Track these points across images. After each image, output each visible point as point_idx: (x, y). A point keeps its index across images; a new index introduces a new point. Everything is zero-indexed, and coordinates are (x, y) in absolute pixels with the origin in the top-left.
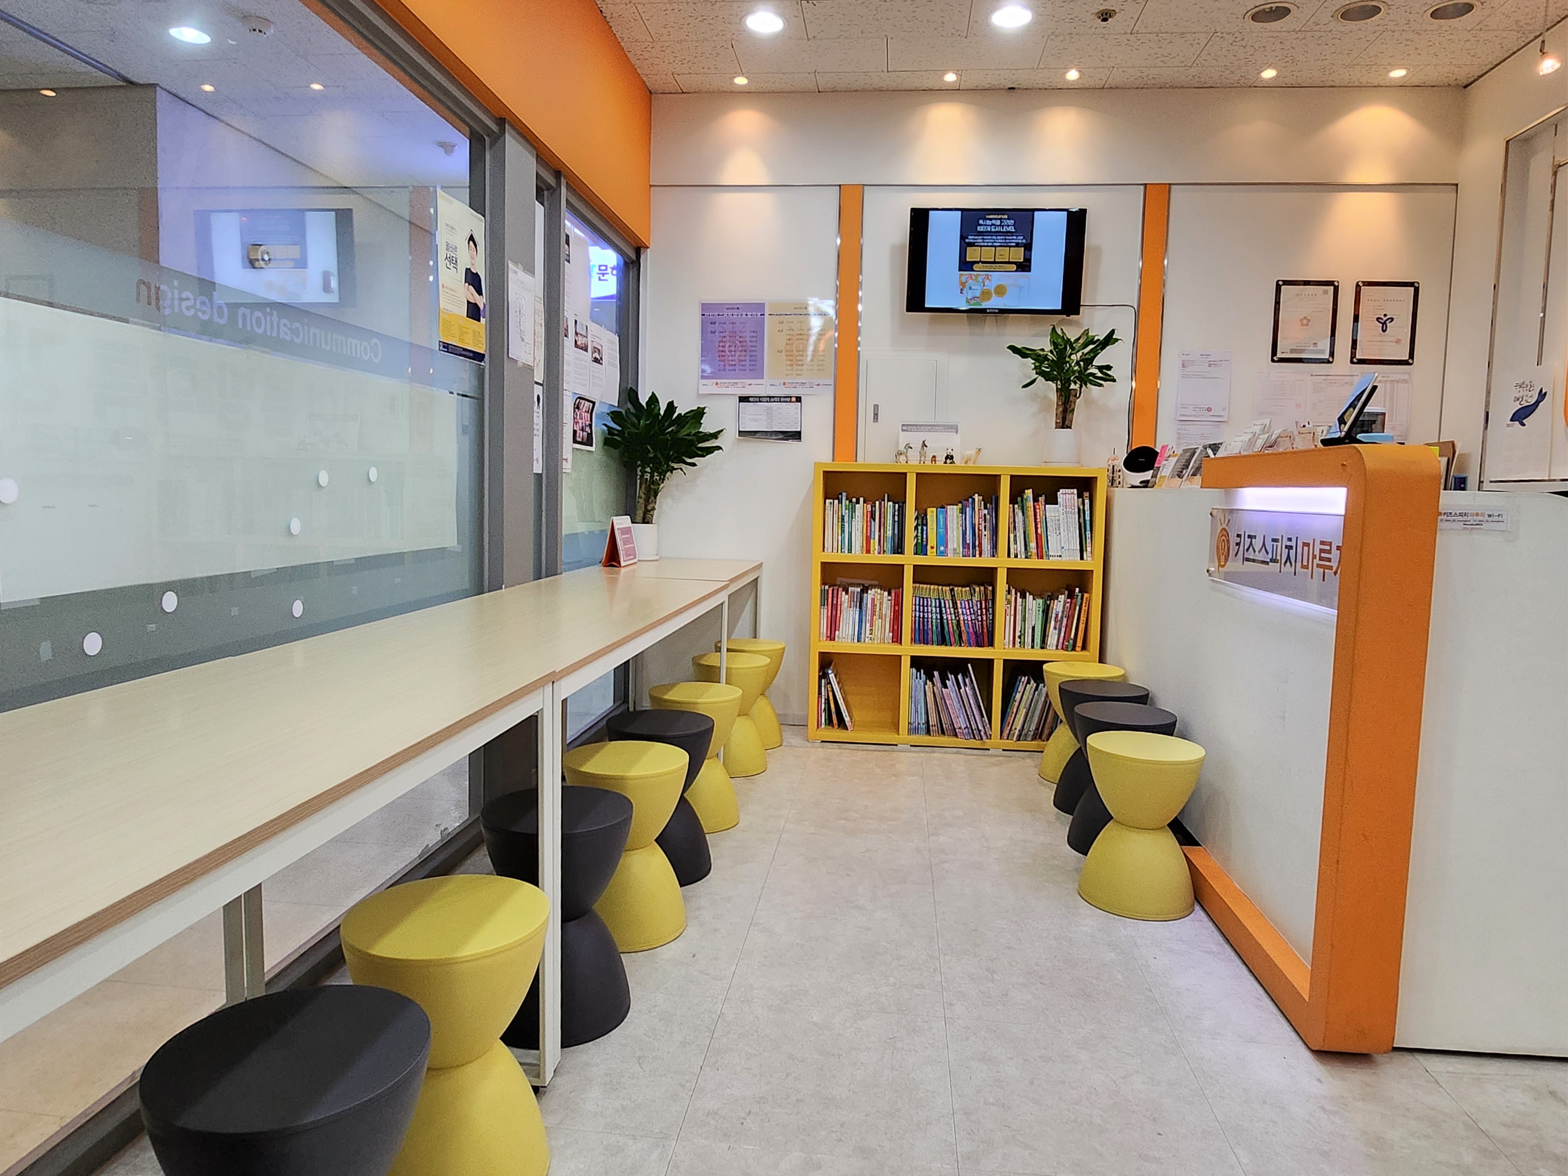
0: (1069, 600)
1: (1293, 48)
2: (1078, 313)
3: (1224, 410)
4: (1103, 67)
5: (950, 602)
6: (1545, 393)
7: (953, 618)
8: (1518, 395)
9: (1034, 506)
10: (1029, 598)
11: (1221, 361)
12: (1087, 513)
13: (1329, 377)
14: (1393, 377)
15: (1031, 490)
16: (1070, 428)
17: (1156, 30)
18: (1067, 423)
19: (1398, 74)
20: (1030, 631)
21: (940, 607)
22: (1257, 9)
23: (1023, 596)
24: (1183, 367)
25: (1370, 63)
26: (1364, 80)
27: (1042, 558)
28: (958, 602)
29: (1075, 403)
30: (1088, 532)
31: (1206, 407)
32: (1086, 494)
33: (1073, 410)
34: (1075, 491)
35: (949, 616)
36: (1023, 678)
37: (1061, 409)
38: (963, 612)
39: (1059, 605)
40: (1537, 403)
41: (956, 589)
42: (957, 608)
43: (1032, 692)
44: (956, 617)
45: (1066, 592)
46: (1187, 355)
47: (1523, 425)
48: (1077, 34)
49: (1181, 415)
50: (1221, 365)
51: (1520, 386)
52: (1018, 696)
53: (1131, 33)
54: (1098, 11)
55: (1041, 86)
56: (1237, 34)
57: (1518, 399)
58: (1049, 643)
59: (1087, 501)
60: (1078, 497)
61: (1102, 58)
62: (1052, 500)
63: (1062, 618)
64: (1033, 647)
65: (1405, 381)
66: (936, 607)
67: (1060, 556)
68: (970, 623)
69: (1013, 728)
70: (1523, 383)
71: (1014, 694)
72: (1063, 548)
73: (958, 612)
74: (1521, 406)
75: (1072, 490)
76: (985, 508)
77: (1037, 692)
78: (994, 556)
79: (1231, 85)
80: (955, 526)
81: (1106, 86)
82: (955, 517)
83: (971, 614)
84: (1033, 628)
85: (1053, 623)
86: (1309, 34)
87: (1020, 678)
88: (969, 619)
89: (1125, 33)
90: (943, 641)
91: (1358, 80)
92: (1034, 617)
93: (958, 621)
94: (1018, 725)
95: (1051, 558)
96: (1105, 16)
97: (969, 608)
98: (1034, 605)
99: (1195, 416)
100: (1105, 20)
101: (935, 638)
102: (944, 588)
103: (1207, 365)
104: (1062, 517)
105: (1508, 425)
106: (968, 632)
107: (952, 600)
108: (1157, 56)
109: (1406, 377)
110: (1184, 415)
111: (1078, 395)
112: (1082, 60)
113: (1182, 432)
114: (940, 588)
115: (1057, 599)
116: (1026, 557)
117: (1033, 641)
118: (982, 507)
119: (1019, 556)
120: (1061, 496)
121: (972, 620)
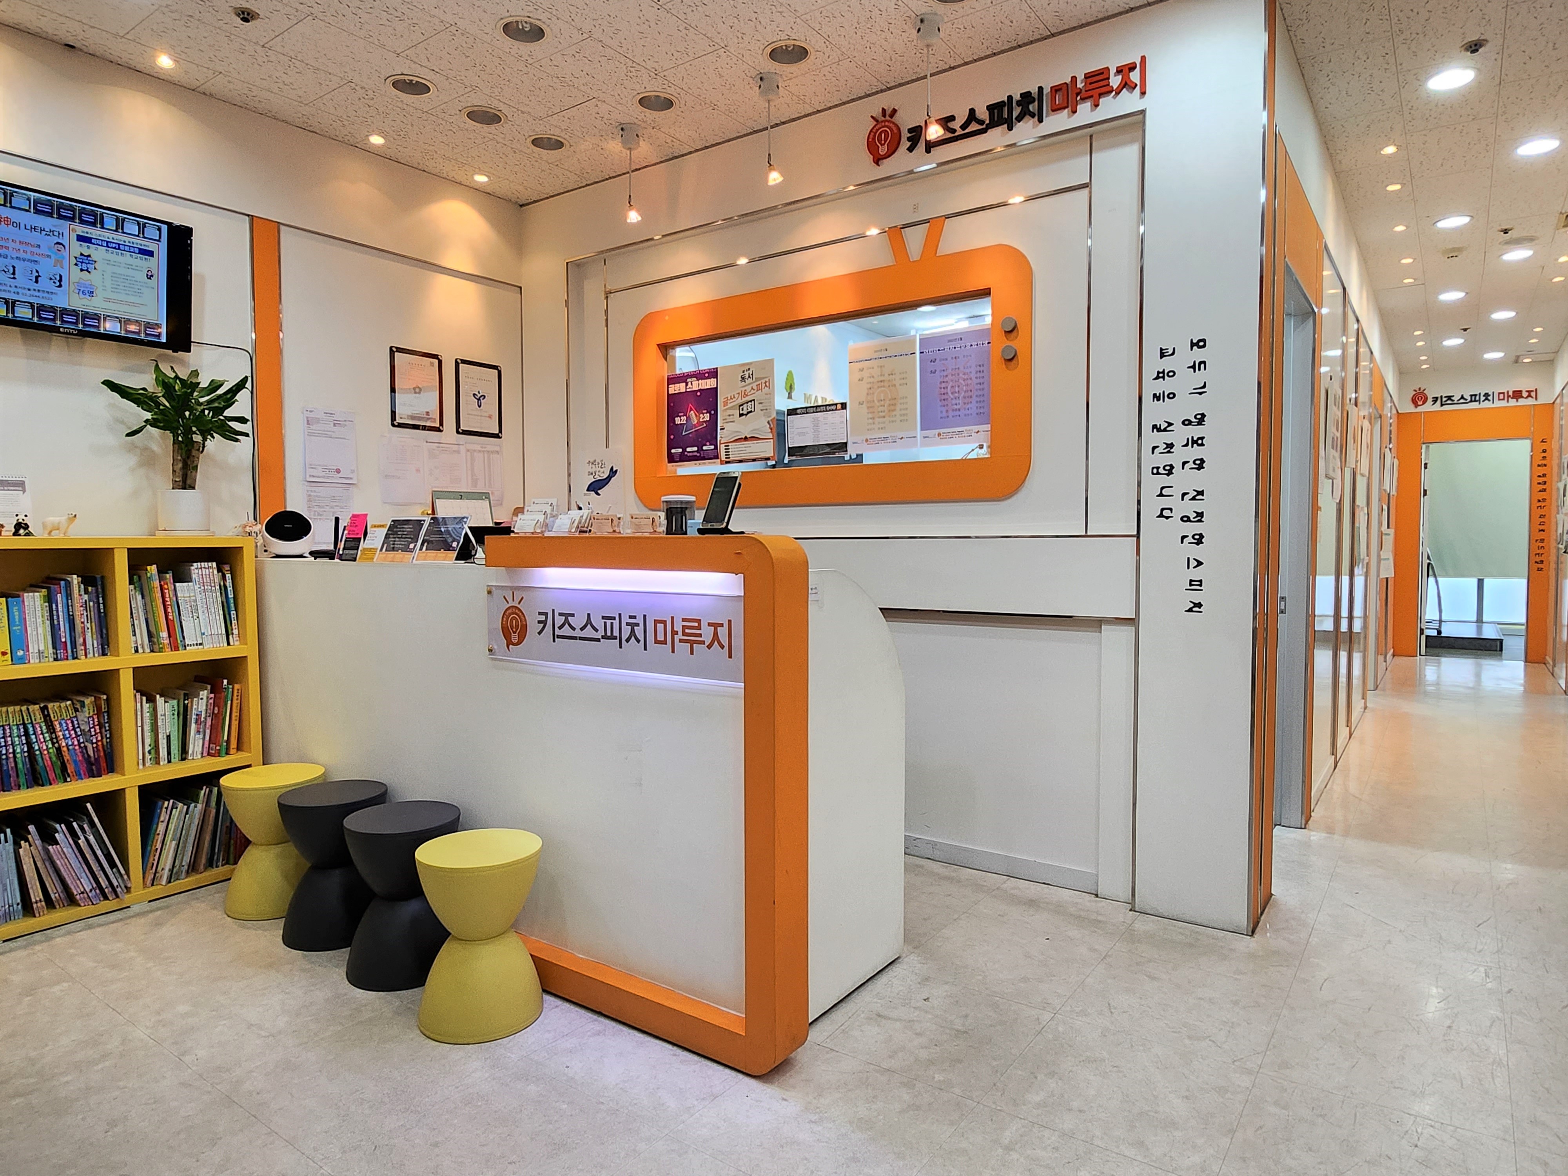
0: (212, 695)
1: (412, 125)
2: (189, 351)
3: (353, 472)
4: (208, 68)
5: (43, 724)
6: (616, 471)
7: (50, 746)
8: (591, 471)
9: (161, 586)
10: (160, 700)
11: (345, 421)
12: (230, 589)
13: (441, 445)
14: (489, 448)
15: (154, 567)
16: (194, 488)
17: (292, 54)
18: (189, 482)
19: (481, 179)
20: (165, 741)
21: (27, 734)
22: (402, 77)
23: (151, 700)
24: (308, 423)
25: (464, 162)
26: (451, 174)
27: (177, 649)
28: (56, 723)
29: (198, 458)
30: (233, 613)
31: (335, 468)
32: (227, 567)
33: (197, 466)
34: (214, 564)
35: (43, 745)
36: (166, 803)
37: (180, 465)
38: (64, 735)
39: (201, 703)
40: (609, 478)
41: (50, 706)
42: (54, 732)
43: (183, 818)
44: (53, 744)
45: (209, 687)
46: (311, 411)
47: (598, 494)
48: (199, 20)
49: (310, 476)
50: (346, 425)
51: (593, 464)
52: (161, 828)
53: (263, 46)
54: (239, 6)
55: (111, 58)
56: (370, 93)
57: (592, 474)
58: (190, 752)
59: (228, 576)
60: (218, 572)
61: (213, 58)
62: (182, 577)
63: (205, 718)
64: (169, 761)
65: (498, 452)
66: (19, 736)
67: (201, 644)
68: (77, 748)
69: (159, 869)
70: (595, 461)
71: (155, 826)
72: (204, 634)
73: (56, 738)
74: (594, 480)
75: (210, 564)
76: (86, 592)
77: (187, 816)
78: (104, 654)
79: (334, 137)
80: (39, 620)
81: (198, 89)
82: (39, 609)
83: (77, 736)
84: (169, 737)
85: (193, 726)
86: (434, 118)
87: (160, 803)
88: (76, 743)
89: (257, 43)
90: (36, 779)
91: (447, 172)
92: (168, 725)
93: (59, 749)
94: (167, 862)
95: (187, 648)
96: (246, 16)
97: (74, 729)
98: (165, 708)
99: (323, 477)
100: (245, 20)
101: (22, 780)
102: (31, 708)
103: (332, 424)
104: (199, 597)
105: (585, 494)
106: (75, 761)
107: (45, 721)
108: (277, 80)
109: (497, 448)
110: (313, 476)
111: (201, 449)
112: (186, 50)
113: (312, 494)
114: (24, 708)
115: (197, 696)
116: (152, 651)
117: (169, 753)
118: (82, 592)
119: (140, 650)
120: (196, 571)
121: (79, 743)
